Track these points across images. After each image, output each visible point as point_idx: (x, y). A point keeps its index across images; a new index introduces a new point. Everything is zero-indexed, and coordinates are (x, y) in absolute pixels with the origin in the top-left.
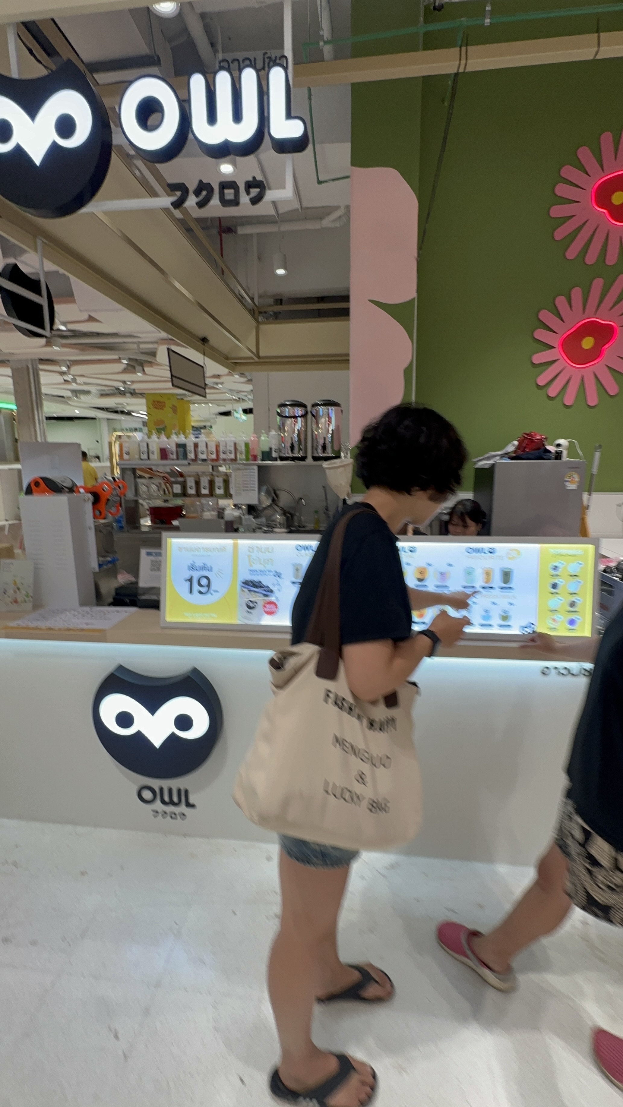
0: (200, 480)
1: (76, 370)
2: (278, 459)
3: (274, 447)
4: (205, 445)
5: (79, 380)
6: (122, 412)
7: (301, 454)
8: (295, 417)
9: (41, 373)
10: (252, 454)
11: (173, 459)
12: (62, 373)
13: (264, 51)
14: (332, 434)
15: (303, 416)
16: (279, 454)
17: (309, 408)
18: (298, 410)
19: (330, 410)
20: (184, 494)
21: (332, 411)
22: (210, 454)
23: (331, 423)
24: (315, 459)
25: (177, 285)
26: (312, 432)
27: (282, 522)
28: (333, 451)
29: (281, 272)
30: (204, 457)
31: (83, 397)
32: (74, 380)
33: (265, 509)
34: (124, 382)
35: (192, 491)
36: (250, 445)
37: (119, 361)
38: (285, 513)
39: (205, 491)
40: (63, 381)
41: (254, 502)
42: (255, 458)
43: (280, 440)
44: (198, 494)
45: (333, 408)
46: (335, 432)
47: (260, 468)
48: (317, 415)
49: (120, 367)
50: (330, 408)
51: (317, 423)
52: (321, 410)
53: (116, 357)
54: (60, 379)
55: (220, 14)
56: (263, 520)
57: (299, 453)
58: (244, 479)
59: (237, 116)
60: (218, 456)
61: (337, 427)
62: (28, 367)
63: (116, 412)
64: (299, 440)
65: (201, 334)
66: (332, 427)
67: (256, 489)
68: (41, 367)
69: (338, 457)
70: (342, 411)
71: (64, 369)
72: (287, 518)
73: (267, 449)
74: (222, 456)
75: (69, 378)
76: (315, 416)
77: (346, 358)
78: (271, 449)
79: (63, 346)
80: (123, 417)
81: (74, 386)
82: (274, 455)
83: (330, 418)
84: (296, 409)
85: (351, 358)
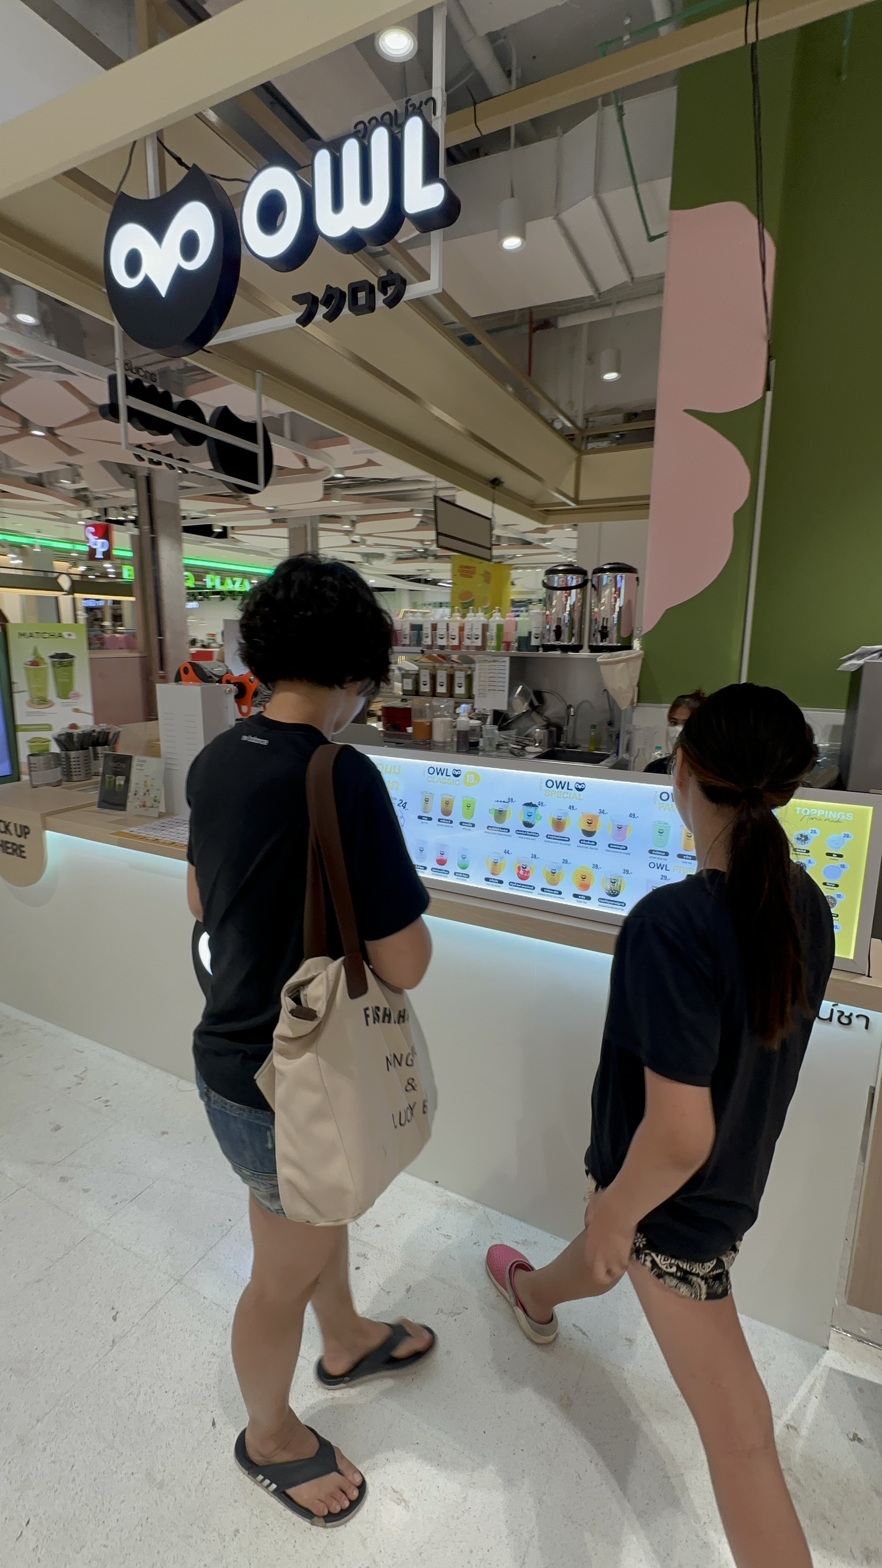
0: (436, 673)
1: (361, 528)
2: (541, 649)
3: (534, 632)
4: (445, 627)
5: (370, 540)
6: (426, 582)
7: (574, 642)
8: (568, 589)
9: (321, 533)
10: (504, 640)
11: (404, 645)
12: (347, 533)
13: (405, 99)
14: (620, 613)
15: (581, 586)
16: (541, 641)
17: (589, 576)
18: (572, 578)
19: (619, 578)
20: (416, 692)
21: (622, 579)
22: (451, 640)
23: (619, 596)
24: (594, 649)
25: (437, 412)
26: (591, 609)
27: (542, 737)
28: (619, 639)
29: (611, 376)
30: (441, 642)
31: (376, 563)
32: (363, 542)
33: (519, 717)
34: (422, 541)
35: (426, 689)
36: (505, 627)
37: (409, 514)
38: (548, 725)
39: (441, 690)
40: (349, 543)
41: (503, 707)
42: (508, 645)
43: (544, 619)
44: (434, 693)
45: (624, 575)
46: (623, 608)
47: (513, 660)
48: (598, 585)
49: (414, 522)
50: (619, 575)
51: (599, 598)
52: (606, 577)
53: (408, 509)
54: (346, 540)
55: (516, 28)
56: (513, 732)
57: (570, 640)
58: (491, 675)
59: (366, 194)
60: (461, 641)
61: (628, 603)
62: (305, 526)
63: (419, 581)
64: (571, 620)
65: (491, 475)
66: (620, 603)
67: (506, 689)
68: (321, 525)
69: (629, 647)
70: (637, 579)
71: (347, 527)
72: (550, 733)
73: (526, 635)
74: (467, 642)
75: (356, 538)
76: (597, 588)
77: (646, 502)
78: (530, 633)
79: (345, 498)
80: (428, 588)
81: (363, 549)
82: (534, 642)
83: (618, 590)
84: (569, 577)
85: (652, 502)
